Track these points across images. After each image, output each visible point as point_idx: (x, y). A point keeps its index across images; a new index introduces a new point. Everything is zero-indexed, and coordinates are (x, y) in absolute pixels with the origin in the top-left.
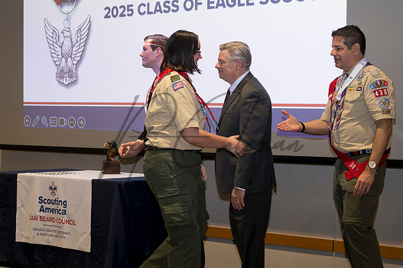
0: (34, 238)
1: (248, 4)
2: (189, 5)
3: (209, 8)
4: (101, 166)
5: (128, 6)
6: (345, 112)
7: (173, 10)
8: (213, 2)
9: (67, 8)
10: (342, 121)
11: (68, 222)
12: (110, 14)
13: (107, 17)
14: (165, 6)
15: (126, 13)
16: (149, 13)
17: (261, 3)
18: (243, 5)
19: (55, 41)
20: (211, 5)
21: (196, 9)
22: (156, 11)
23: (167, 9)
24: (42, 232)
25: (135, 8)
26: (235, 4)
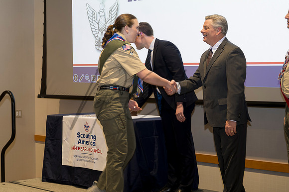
0: (74, 163)
11: (97, 151)
13: (130, 1)
19: (94, 19)
24: (80, 158)
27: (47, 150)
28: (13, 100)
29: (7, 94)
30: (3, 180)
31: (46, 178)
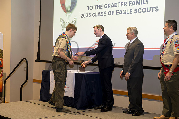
1: (130, 13)
2: (110, 13)
3: (117, 14)
4: (79, 68)
5: (89, 14)
6: (166, 50)
7: (104, 15)
8: (118, 12)
9: (68, 14)
10: (164, 54)
11: (67, 87)
12: (83, 16)
13: (82, 17)
14: (101, 14)
15: (88, 16)
16: (96, 16)
17: (135, 13)
18: (129, 13)
19: (64, 25)
20: (117, 13)
21: (112, 15)
22: (98, 15)
23: (102, 15)
25: (91, 14)
26: (126, 13)
27: (42, 86)
28: (27, 63)
29: (24, 60)
30: (21, 100)
31: (41, 99)
